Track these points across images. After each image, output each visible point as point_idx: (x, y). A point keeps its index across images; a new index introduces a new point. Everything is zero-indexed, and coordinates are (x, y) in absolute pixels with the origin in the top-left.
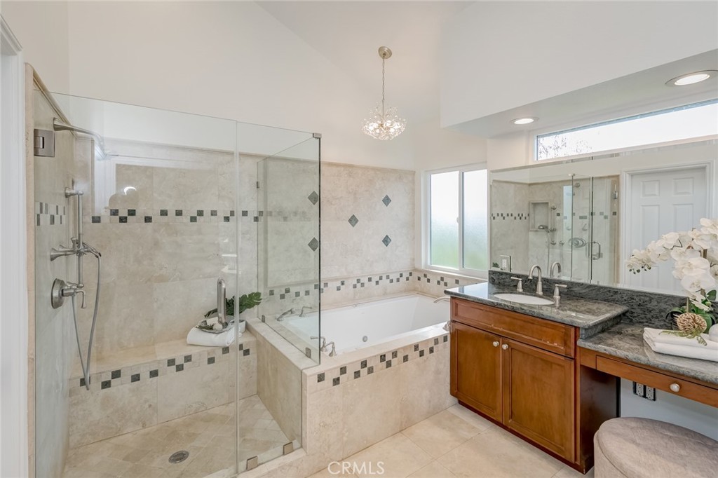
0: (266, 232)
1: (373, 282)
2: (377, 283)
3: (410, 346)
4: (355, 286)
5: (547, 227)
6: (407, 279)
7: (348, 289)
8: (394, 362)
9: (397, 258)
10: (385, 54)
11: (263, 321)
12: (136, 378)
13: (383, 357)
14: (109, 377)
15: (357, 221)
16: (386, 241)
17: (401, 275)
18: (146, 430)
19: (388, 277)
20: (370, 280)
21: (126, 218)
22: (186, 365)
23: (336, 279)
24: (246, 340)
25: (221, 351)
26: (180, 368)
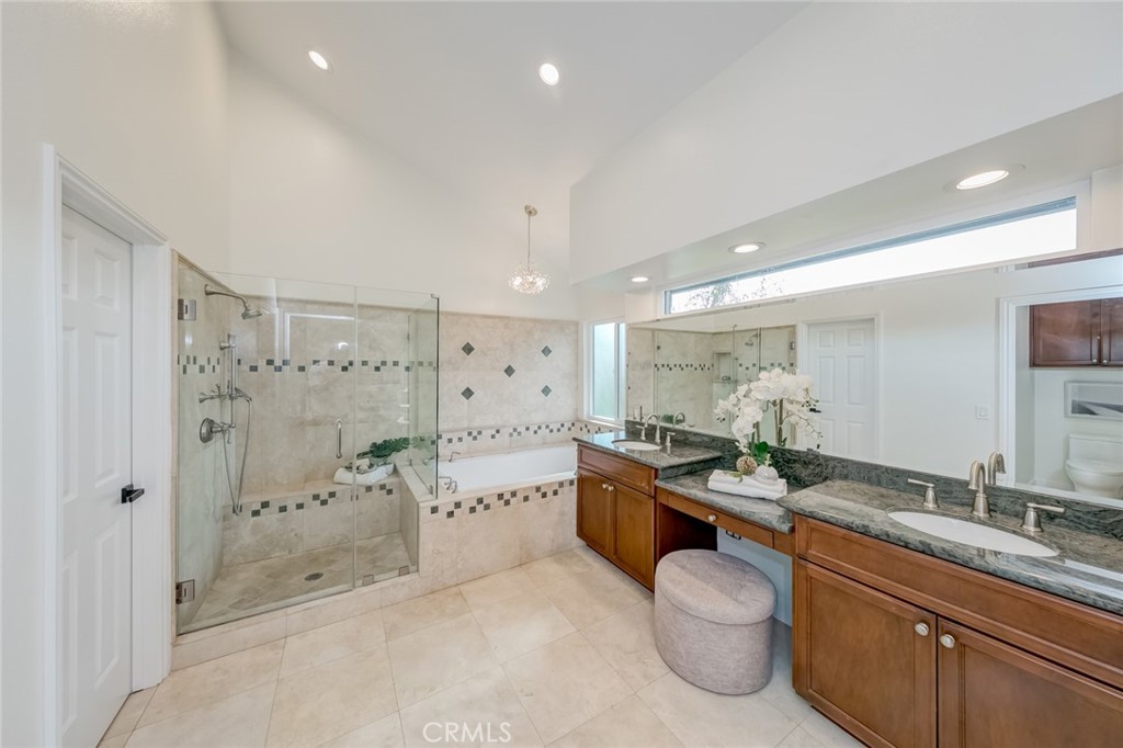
0: (417, 381)
1: (531, 431)
2: (535, 432)
3: (532, 487)
4: (511, 435)
5: (730, 378)
6: (570, 429)
7: (503, 438)
8: (513, 501)
9: (559, 408)
10: (530, 212)
11: (411, 465)
12: (283, 509)
13: (500, 496)
14: (259, 507)
15: (513, 371)
16: (546, 391)
17: (562, 425)
18: (292, 556)
19: (547, 427)
20: (528, 429)
21: (280, 367)
22: (330, 501)
23: (491, 428)
24: (390, 482)
25: (364, 490)
26: (324, 503)
